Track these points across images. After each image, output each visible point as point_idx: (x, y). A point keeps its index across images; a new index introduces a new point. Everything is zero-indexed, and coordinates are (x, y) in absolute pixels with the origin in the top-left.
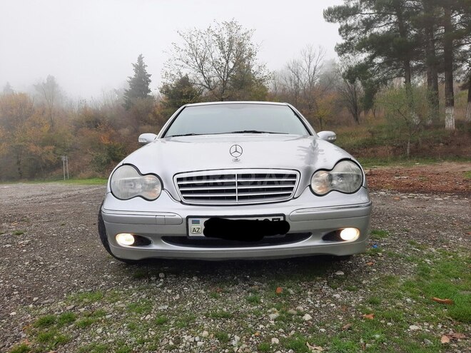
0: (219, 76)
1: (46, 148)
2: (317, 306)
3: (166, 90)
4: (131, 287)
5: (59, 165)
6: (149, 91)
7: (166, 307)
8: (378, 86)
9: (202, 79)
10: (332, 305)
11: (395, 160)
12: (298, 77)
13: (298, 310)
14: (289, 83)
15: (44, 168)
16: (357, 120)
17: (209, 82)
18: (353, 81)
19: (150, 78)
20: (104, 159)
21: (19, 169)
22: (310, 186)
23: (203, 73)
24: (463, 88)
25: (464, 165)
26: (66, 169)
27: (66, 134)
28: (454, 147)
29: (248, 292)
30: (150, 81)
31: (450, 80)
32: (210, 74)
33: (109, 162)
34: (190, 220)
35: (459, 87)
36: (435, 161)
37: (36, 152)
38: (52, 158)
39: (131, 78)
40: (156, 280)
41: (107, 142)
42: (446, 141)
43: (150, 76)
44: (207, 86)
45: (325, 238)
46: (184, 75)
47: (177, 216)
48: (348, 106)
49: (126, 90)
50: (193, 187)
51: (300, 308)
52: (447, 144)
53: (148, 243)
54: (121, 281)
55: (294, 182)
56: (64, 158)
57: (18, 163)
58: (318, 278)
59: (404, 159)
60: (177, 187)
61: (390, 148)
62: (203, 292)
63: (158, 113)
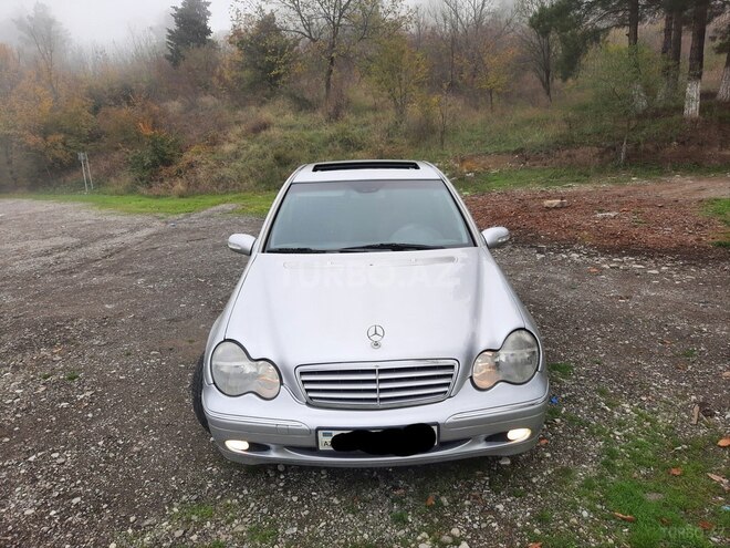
0: (327, 17)
1: (51, 138)
2: (475, 526)
3: (238, 38)
4: (245, 492)
5: (75, 165)
6: (209, 32)
7: (295, 529)
8: (584, 43)
9: (299, 23)
10: (494, 525)
11: (601, 171)
12: (456, 11)
13: (453, 536)
14: (441, 22)
15: (50, 168)
16: (548, 93)
17: (308, 25)
18: (545, 33)
19: (208, 9)
20: (148, 161)
21: (12, 172)
22: (471, 378)
23: (299, 11)
24: (720, 50)
25: (704, 184)
26: (87, 172)
27: (80, 113)
28: (692, 148)
29: (393, 502)
30: (209, 13)
31: (700, 37)
32: (312, 12)
33: (154, 164)
34: (320, 433)
35: (713, 48)
36: (662, 173)
37: (35, 145)
38: (60, 153)
39: (176, 8)
40: (275, 476)
41: (150, 133)
42: (681, 139)
43: (208, 4)
44: (306, 33)
45: (489, 439)
46: (267, 12)
47: (304, 427)
48: (535, 70)
49: (170, 31)
50: (322, 384)
51: (455, 531)
52: (683, 143)
53: (266, 448)
54: (230, 479)
55: (451, 376)
56: (81, 156)
57: (9, 163)
58: (478, 473)
59: (616, 169)
60: (301, 384)
61: (596, 150)
62: (336, 501)
63: (227, 77)
